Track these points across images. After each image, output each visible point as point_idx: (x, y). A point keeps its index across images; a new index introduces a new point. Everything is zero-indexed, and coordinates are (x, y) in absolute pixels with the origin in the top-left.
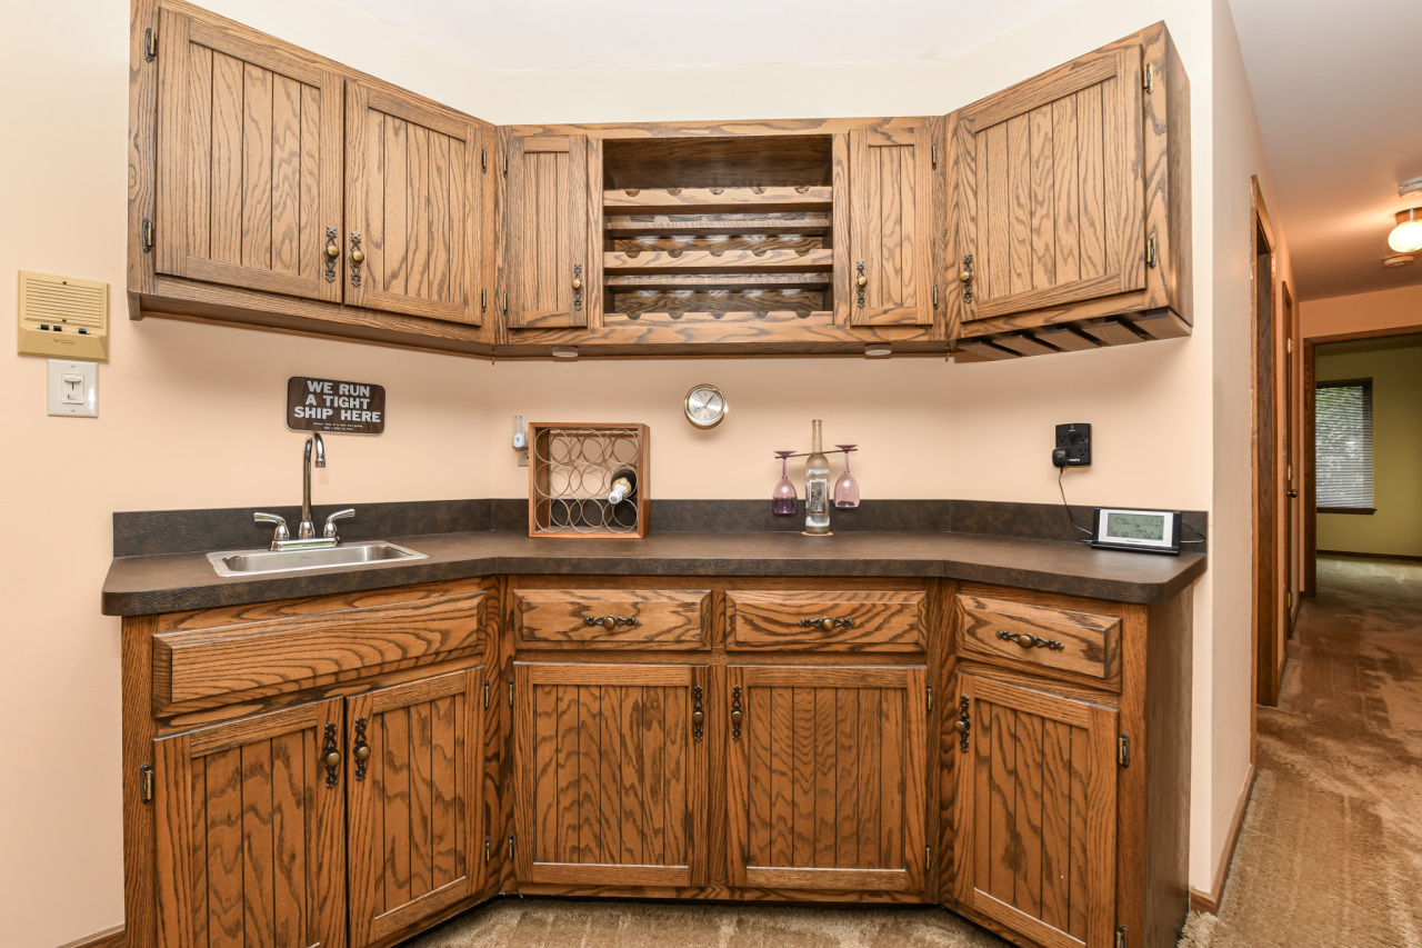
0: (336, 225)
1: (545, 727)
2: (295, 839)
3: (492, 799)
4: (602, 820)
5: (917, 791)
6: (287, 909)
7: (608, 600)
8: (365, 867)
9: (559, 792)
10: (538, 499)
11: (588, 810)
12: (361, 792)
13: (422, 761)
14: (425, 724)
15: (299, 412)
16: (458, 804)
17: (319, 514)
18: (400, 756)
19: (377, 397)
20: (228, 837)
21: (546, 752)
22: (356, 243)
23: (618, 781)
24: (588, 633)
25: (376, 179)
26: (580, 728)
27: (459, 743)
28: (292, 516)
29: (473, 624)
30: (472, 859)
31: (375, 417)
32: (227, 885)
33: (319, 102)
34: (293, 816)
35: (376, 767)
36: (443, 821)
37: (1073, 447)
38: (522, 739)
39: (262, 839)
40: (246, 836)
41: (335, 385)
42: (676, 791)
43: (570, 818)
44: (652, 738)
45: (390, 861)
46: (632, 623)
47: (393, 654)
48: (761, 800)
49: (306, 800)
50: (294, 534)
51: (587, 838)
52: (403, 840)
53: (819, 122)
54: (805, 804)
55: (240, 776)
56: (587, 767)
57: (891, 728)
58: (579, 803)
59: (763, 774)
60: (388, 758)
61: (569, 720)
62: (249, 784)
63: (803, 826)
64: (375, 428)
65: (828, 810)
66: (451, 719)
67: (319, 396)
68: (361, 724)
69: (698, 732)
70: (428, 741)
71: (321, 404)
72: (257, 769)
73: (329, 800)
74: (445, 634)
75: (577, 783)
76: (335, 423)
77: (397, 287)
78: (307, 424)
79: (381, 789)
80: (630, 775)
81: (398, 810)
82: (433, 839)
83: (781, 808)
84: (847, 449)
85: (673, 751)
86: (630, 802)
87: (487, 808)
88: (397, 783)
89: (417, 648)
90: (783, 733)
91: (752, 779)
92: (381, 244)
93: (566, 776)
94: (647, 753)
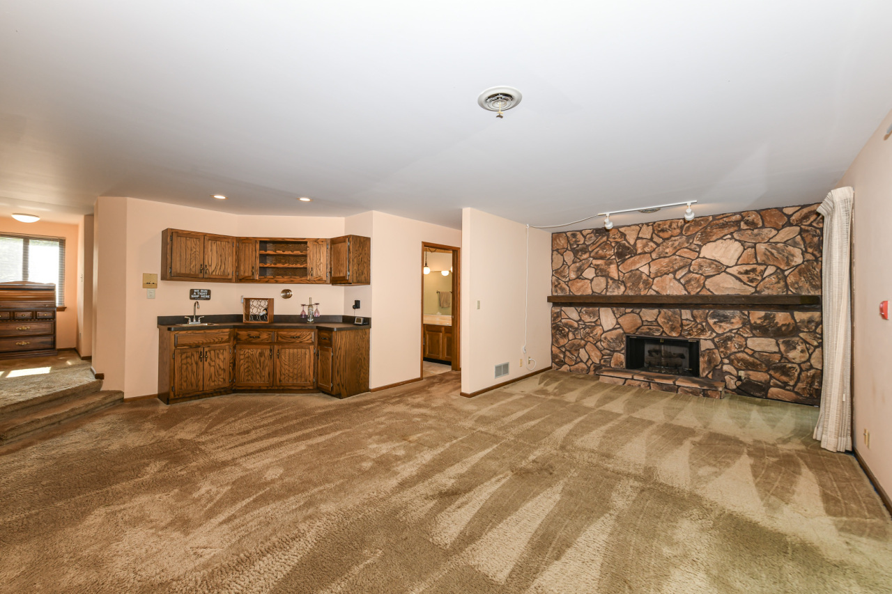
0: (202, 263)
1: (242, 357)
2: (195, 369)
3: (231, 370)
4: (253, 374)
5: (312, 368)
6: (193, 380)
7: (254, 333)
8: (207, 378)
9: (245, 369)
10: (246, 314)
11: (250, 372)
12: (206, 364)
13: (217, 361)
14: (218, 354)
15: (192, 296)
16: (224, 370)
17: (197, 317)
18: (213, 359)
19: (209, 292)
20: (185, 367)
21: (242, 362)
22: (206, 266)
23: (256, 367)
24: (250, 339)
25: (210, 253)
26: (248, 357)
27: (224, 359)
28: (192, 317)
29: (227, 337)
30: (227, 380)
31: (208, 297)
32: (184, 374)
33: (199, 241)
34: (194, 365)
35: (208, 360)
36: (221, 372)
37: (357, 305)
38: (237, 359)
39: (190, 368)
40: (187, 367)
41: (200, 290)
42: (267, 369)
43: (246, 374)
44: (262, 359)
45: (211, 377)
46: (259, 337)
47: (212, 341)
48: (283, 370)
49: (197, 363)
50: (192, 321)
51: (250, 378)
52: (213, 374)
53: (304, 239)
54: (291, 370)
55: (187, 357)
56: (250, 364)
57: (307, 356)
58: (248, 371)
59: (283, 365)
60: (211, 359)
61: (247, 355)
62: (188, 359)
63: (291, 375)
64: (209, 299)
65: (295, 371)
66: (223, 354)
67: (196, 293)
68: (206, 352)
69: (271, 358)
70: (218, 357)
71: (197, 294)
72: (189, 357)
73: (201, 364)
74: (222, 338)
75: (248, 368)
76: (200, 298)
77: (214, 273)
78: (194, 299)
79: (210, 364)
80: (258, 366)
81: (212, 369)
82: (219, 375)
83: (287, 371)
84: (317, 304)
85: (266, 361)
86: (258, 371)
87: (230, 372)
88: (213, 364)
89: (217, 340)
90: (287, 357)
91: (281, 366)
92: (211, 266)
93: (246, 366)
94: (262, 362)
